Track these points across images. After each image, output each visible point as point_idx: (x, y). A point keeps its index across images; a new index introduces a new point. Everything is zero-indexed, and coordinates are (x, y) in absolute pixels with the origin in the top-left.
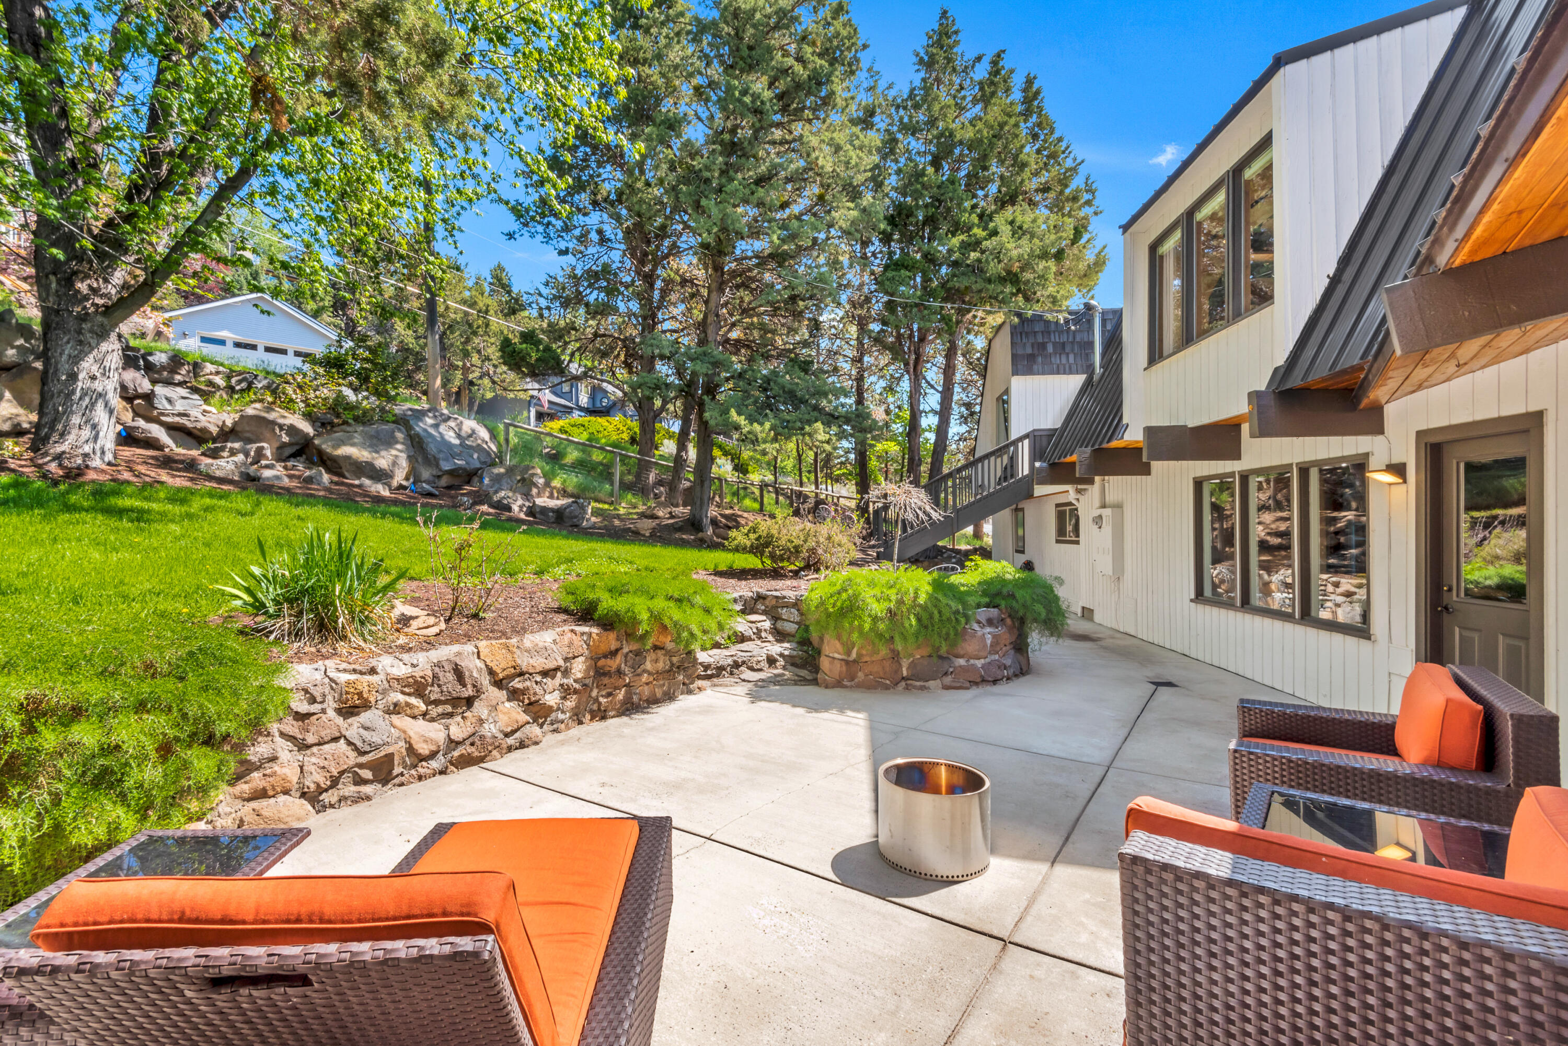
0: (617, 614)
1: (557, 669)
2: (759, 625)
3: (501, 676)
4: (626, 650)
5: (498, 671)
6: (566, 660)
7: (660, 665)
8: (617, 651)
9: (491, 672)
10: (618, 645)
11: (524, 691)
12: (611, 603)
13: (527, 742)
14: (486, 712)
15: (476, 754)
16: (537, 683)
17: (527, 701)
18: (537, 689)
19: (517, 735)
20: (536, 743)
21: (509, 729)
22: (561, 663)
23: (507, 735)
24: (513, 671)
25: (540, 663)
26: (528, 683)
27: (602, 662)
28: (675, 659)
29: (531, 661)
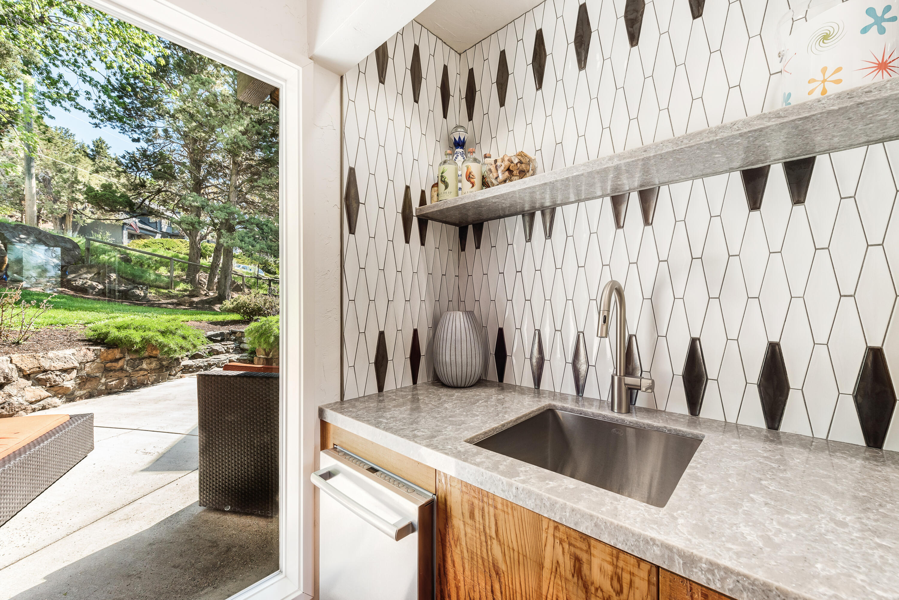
0: (120, 340)
1: (73, 369)
2: (229, 346)
3: (28, 372)
4: (128, 358)
5: (26, 369)
6: (80, 363)
7: (153, 365)
8: (120, 359)
9: (20, 370)
10: (122, 355)
11: (46, 380)
12: (117, 334)
13: (47, 406)
14: (16, 391)
15: (6, 413)
16: (57, 375)
17: (48, 385)
18: (57, 379)
19: (41, 403)
20: (55, 407)
21: (33, 400)
22: (78, 365)
23: (31, 403)
24: (38, 369)
25: (60, 365)
26: (50, 376)
27: (108, 365)
28: (164, 363)
29: (53, 364)
